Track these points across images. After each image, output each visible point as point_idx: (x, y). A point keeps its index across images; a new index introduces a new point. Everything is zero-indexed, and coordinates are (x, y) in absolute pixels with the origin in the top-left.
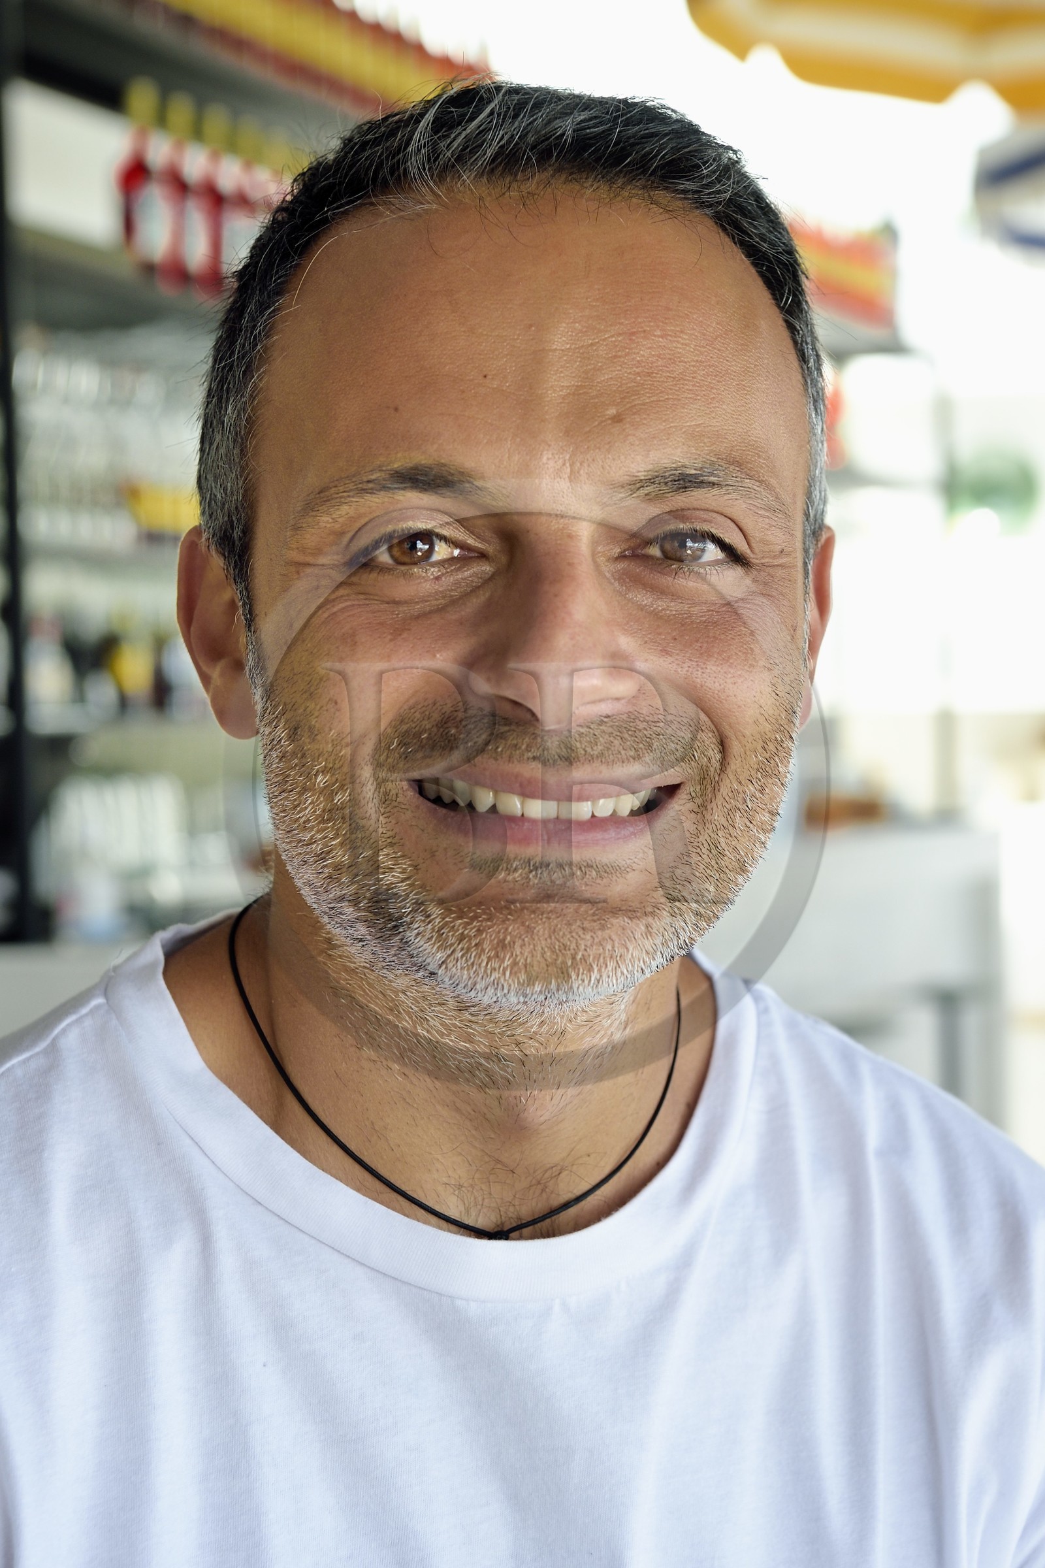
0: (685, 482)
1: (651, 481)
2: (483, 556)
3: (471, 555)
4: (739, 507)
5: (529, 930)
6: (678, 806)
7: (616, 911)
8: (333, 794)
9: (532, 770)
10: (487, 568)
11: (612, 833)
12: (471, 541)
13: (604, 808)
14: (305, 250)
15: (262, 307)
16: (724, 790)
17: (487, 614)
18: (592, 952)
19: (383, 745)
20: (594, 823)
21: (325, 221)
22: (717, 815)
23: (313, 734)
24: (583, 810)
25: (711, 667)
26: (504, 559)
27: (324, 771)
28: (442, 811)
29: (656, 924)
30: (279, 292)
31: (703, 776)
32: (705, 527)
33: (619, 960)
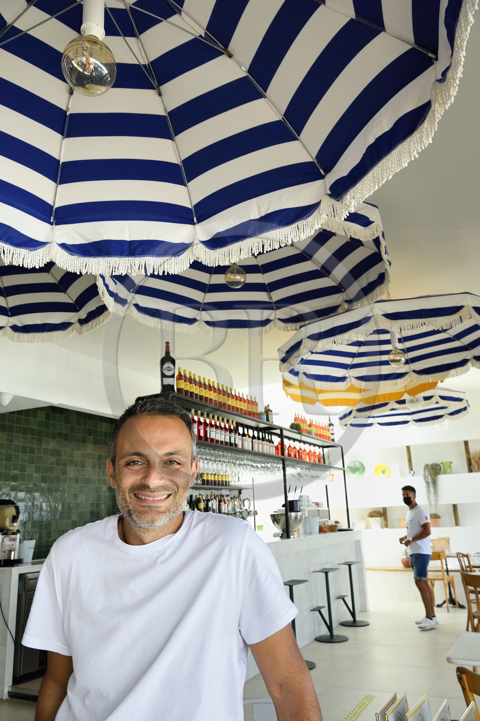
0: (171, 454)
1: (167, 454)
2: (145, 464)
3: (143, 464)
4: (179, 457)
5: (148, 515)
6: (171, 497)
7: (161, 513)
8: (123, 496)
9: (149, 493)
10: (145, 466)
11: (161, 502)
12: (143, 462)
13: (160, 498)
14: (124, 422)
15: (118, 430)
16: (178, 494)
17: (144, 472)
18: (157, 518)
19: (129, 489)
20: (158, 500)
21: (126, 419)
22: (177, 498)
23: (120, 487)
24: (157, 499)
25: (175, 477)
26: (147, 464)
27: (122, 493)
28: (138, 499)
29: (167, 514)
30: (120, 427)
31: (175, 492)
32: (175, 460)
33: (161, 519)
